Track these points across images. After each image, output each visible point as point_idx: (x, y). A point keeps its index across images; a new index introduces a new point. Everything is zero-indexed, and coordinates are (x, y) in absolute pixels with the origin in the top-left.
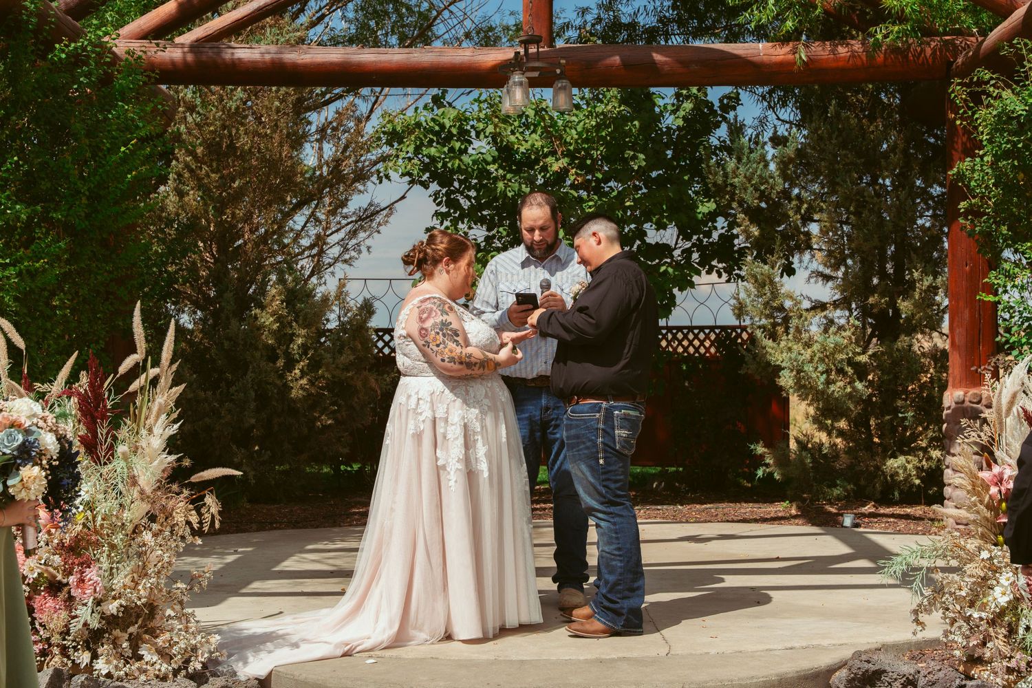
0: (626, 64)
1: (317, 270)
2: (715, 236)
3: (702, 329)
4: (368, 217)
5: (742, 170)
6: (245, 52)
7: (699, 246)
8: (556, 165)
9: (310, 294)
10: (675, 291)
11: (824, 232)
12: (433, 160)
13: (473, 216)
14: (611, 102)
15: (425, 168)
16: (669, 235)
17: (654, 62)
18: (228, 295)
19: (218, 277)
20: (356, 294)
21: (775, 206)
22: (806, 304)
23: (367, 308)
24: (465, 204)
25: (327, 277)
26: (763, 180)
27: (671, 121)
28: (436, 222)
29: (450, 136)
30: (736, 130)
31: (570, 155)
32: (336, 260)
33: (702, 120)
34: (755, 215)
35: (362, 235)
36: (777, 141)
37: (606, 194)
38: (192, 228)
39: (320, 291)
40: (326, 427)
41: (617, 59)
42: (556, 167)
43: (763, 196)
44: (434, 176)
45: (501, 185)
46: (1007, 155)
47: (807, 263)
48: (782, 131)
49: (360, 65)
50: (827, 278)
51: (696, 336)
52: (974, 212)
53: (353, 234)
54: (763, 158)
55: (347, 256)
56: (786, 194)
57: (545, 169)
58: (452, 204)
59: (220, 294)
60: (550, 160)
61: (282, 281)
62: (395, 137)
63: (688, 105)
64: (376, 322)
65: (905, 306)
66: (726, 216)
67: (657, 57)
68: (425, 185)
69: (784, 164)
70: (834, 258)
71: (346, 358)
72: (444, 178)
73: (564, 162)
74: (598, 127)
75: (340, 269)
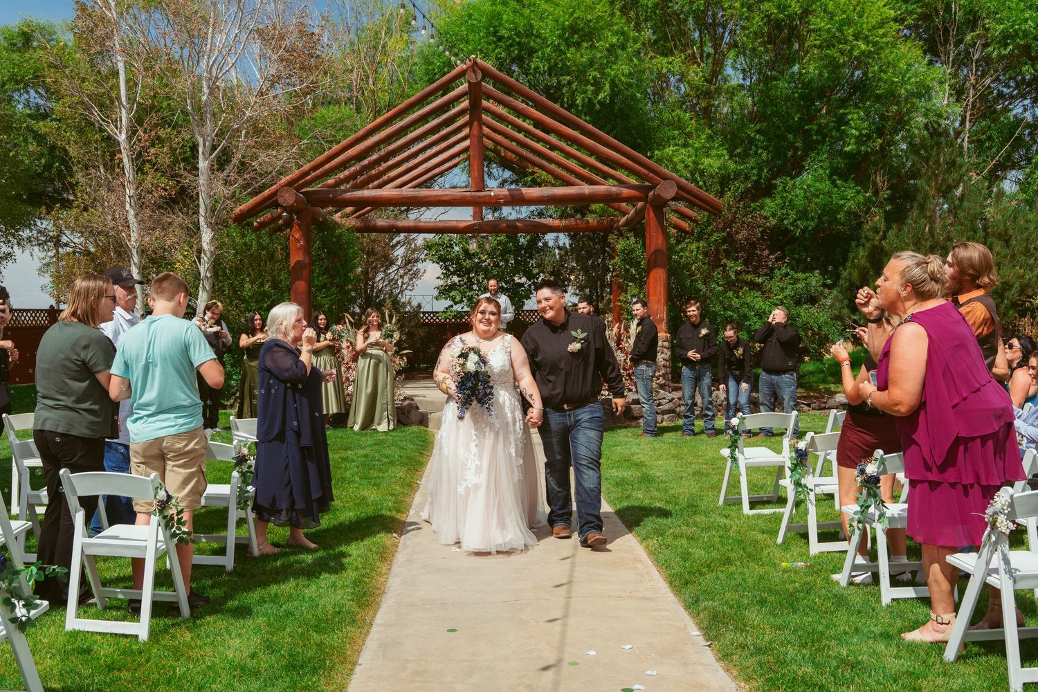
0: (508, 226)
1: (401, 292)
2: (540, 279)
4: (416, 275)
5: (547, 259)
6: (381, 223)
7: (534, 283)
9: (399, 302)
10: (525, 300)
11: (575, 280)
12: (441, 255)
13: (453, 273)
14: (502, 237)
15: (439, 258)
16: (524, 280)
17: (515, 226)
20: (415, 303)
21: (559, 270)
22: (570, 304)
23: (419, 306)
24: (452, 270)
25: (404, 295)
26: (554, 262)
27: (522, 240)
28: (442, 276)
29: (447, 246)
30: (546, 244)
31: (489, 255)
32: (406, 289)
33: (533, 242)
34: (551, 274)
35: (414, 280)
36: (559, 248)
37: (501, 267)
42: (484, 258)
43: (554, 267)
44: (441, 261)
45: (465, 264)
46: (623, 260)
47: (570, 289)
48: (561, 244)
49: (419, 227)
50: (577, 295)
51: (534, 314)
52: (617, 276)
53: (411, 279)
54: (555, 255)
55: (410, 287)
56: (563, 266)
57: (479, 258)
58: (446, 268)
60: (482, 256)
61: (390, 297)
62: (428, 247)
63: (528, 237)
64: (422, 310)
65: (601, 305)
66: (543, 273)
67: (516, 224)
68: (438, 263)
69: (561, 257)
70: (581, 288)
71: (413, 323)
72: (444, 260)
73: (486, 257)
74: (498, 245)
75: (406, 292)
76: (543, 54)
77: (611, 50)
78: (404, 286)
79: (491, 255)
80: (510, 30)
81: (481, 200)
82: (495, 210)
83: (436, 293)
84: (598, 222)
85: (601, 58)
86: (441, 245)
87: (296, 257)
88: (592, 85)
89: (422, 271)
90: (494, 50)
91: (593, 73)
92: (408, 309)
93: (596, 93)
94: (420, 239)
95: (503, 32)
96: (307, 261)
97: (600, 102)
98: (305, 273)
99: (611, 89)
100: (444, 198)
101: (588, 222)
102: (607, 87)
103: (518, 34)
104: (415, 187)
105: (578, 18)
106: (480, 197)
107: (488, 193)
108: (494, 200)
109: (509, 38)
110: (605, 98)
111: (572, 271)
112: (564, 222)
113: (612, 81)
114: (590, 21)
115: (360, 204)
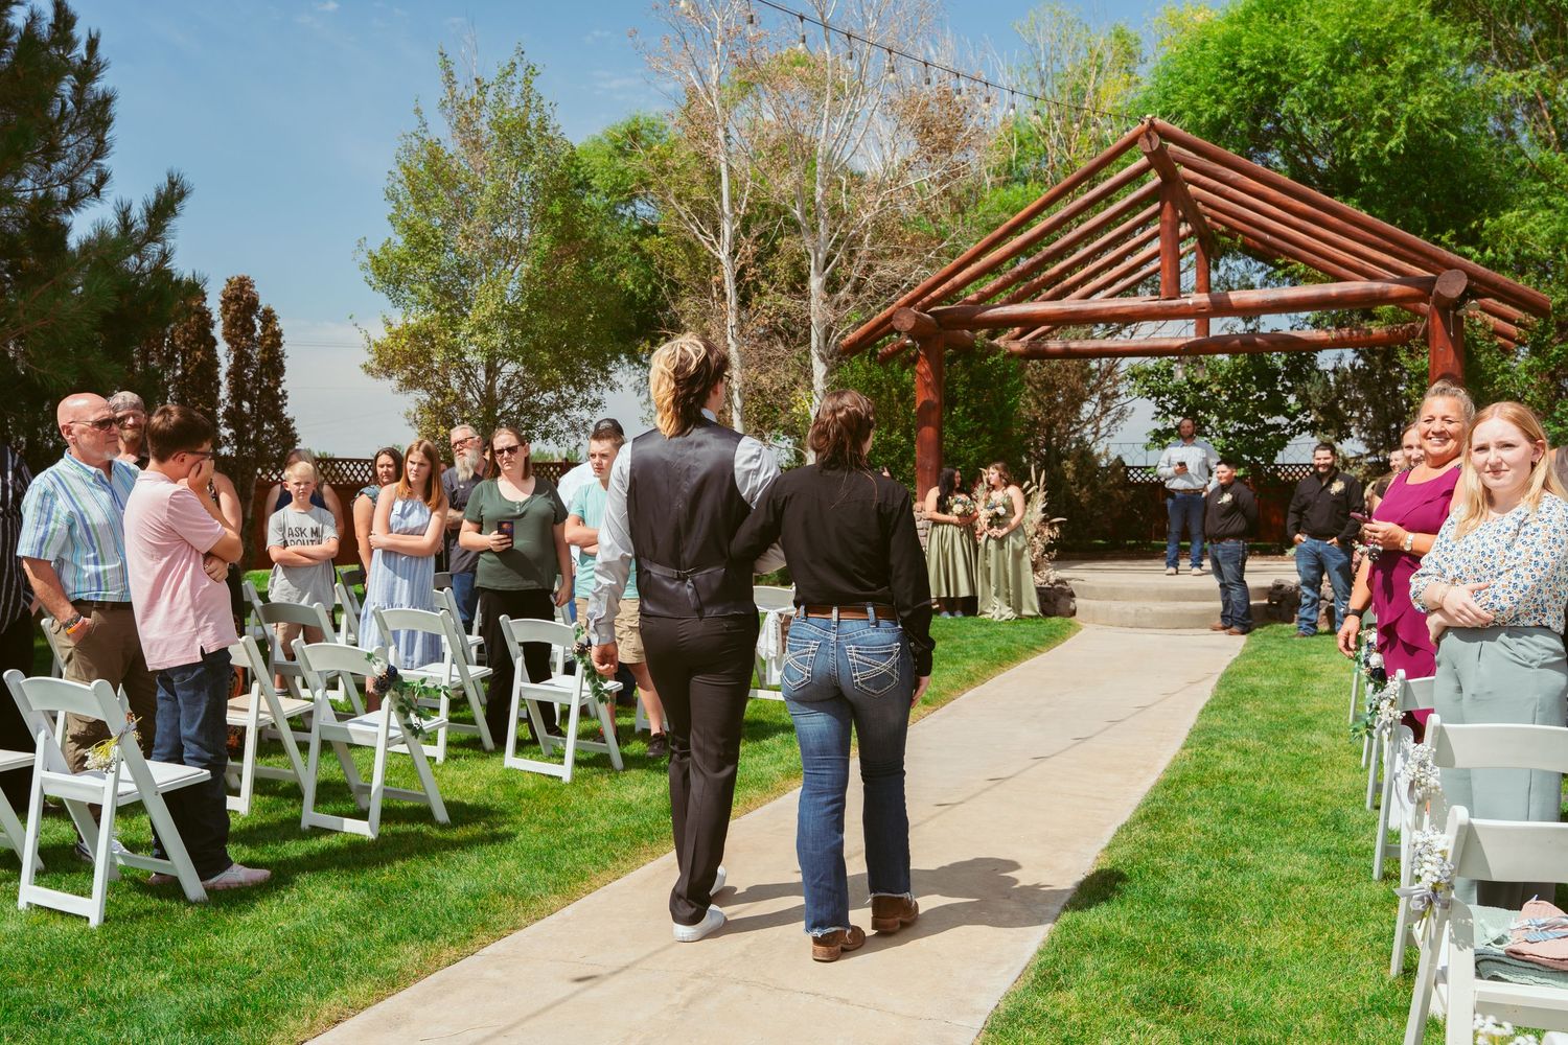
0: (1243, 343)
1: (1095, 440)
3: (1304, 465)
4: (1121, 413)
5: (1313, 388)
7: (1301, 425)
8: (1215, 388)
9: (1091, 453)
11: (1361, 418)
12: (1154, 387)
13: (1175, 412)
14: (1241, 359)
15: (1150, 391)
16: (1279, 419)
17: (1255, 343)
18: (1053, 454)
19: (1048, 445)
20: (1113, 457)
21: (1334, 405)
22: (1353, 455)
23: (1119, 458)
24: (1170, 406)
25: (1100, 444)
26: (1326, 393)
27: (1276, 362)
29: (1162, 374)
30: (1314, 365)
32: (1105, 435)
34: (1322, 410)
35: (1118, 422)
36: (1335, 371)
38: (1035, 423)
39: (1096, 452)
40: (1098, 517)
41: (1237, 341)
43: (1325, 400)
44: (1154, 395)
47: (1353, 433)
50: (1364, 441)
53: (1113, 421)
54: (1327, 383)
55: (1110, 433)
56: (1341, 398)
58: (1163, 407)
59: (1048, 453)
61: (1078, 446)
62: (1134, 376)
64: (1124, 464)
67: (1258, 340)
68: (1149, 398)
69: (1338, 385)
70: (1370, 430)
72: (1158, 394)
73: (1218, 387)
75: (1106, 439)
76: (1300, 89)
77: (1413, 72)
78: (1103, 431)
79: (1226, 383)
80: (1253, 58)
81: (1175, 311)
82: (1250, 320)
83: (1147, 440)
84: (1389, 332)
85: (1393, 87)
86: (1153, 372)
87: (922, 396)
88: (1379, 129)
89: (1129, 410)
90: (1227, 90)
91: (1380, 111)
92: (1103, 463)
93: (1382, 140)
94: (1125, 364)
95: (1244, 63)
96: (936, 401)
97: (1391, 153)
98: (934, 417)
99: (1407, 133)
100: (1121, 311)
101: (1369, 332)
102: (1402, 129)
103: (1265, 63)
104: (1112, 296)
105: (1359, 30)
106: (1172, 307)
107: (1184, 301)
108: (1192, 311)
109: (1252, 69)
110: (1398, 146)
111: (1354, 404)
112: (1334, 334)
113: (1410, 120)
114: (1379, 31)
115: (1028, 323)
